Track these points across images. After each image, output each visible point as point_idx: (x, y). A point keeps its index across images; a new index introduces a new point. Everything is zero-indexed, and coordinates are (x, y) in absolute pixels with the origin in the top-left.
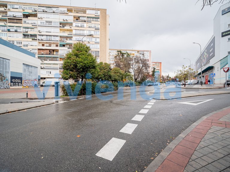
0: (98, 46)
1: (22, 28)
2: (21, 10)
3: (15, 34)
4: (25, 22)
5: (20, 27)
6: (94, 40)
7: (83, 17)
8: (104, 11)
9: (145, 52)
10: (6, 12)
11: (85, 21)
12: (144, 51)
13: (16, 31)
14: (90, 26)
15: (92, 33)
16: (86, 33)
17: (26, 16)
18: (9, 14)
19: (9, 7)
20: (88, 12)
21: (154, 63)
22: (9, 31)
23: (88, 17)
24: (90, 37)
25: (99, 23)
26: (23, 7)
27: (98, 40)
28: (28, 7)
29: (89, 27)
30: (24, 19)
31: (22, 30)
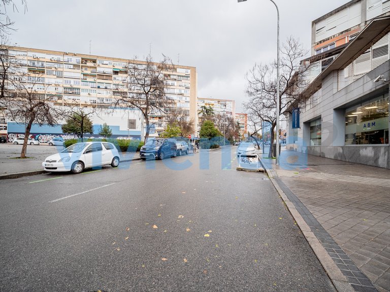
0: (189, 105)
1: (112, 85)
2: (112, 67)
3: (105, 91)
4: (115, 78)
5: (110, 84)
6: (184, 98)
7: (174, 75)
8: (193, 69)
9: (227, 103)
10: (96, 68)
11: (176, 80)
12: (226, 101)
13: (106, 88)
14: (181, 84)
15: (183, 92)
16: (177, 91)
17: (116, 73)
18: (98, 69)
19: (98, 62)
20: (178, 70)
21: (237, 115)
22: (99, 87)
23: (178, 76)
24: (181, 96)
25: (189, 82)
26: (113, 63)
27: (188, 99)
28: (118, 63)
29: (180, 86)
30: (114, 76)
31: (112, 87)
